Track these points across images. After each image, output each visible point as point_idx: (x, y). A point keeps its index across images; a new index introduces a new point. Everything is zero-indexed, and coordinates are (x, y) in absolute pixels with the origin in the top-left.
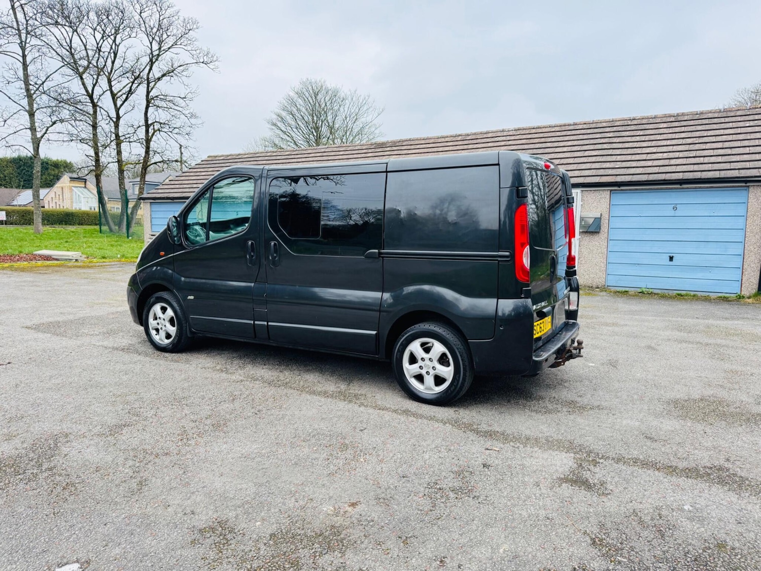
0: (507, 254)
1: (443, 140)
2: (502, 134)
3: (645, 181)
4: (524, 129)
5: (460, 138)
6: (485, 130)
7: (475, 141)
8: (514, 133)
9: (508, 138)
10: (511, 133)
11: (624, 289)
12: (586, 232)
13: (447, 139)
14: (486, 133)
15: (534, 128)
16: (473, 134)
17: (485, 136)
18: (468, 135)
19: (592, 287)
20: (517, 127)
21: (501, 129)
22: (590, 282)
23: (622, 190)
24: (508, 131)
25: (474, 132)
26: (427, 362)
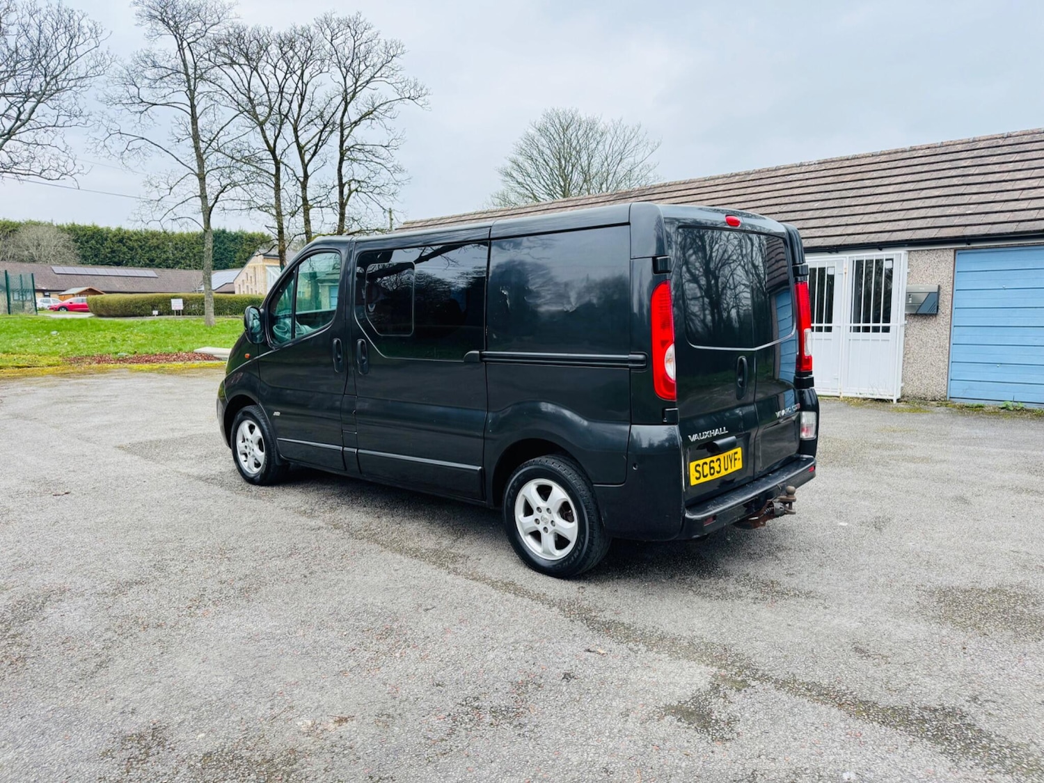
0: (641, 357)
1: (712, 183)
2: (799, 170)
3: (1011, 233)
4: (832, 162)
5: (737, 179)
6: (774, 166)
7: (758, 183)
8: (817, 167)
9: (807, 175)
10: (812, 168)
11: (976, 403)
12: (916, 315)
13: (717, 182)
14: (776, 170)
15: (848, 159)
16: (756, 172)
17: (773, 174)
18: (749, 174)
19: (925, 399)
20: (822, 158)
21: (798, 162)
22: (922, 391)
23: (973, 248)
24: (809, 165)
25: (757, 169)
26: (545, 514)
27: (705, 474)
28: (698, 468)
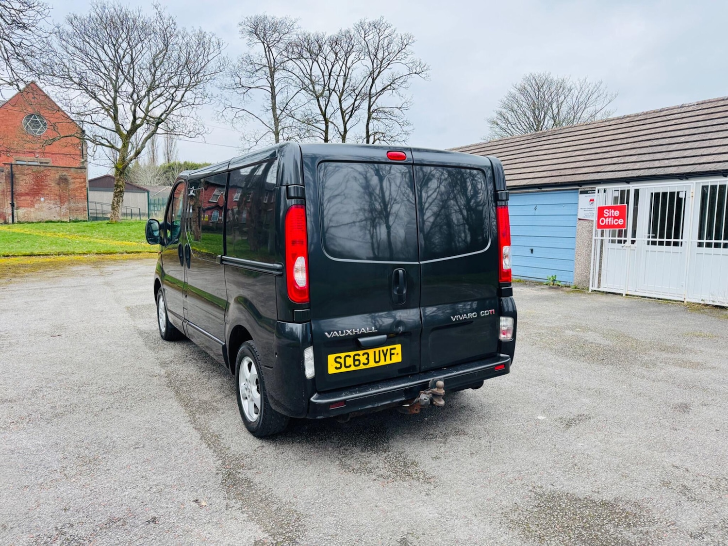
0: (278, 266)
1: (607, 123)
2: (679, 110)
4: (709, 102)
5: (627, 120)
6: (659, 108)
7: (642, 122)
8: (695, 108)
9: (684, 115)
10: (690, 109)
13: (611, 123)
14: (660, 111)
15: (723, 100)
16: (644, 114)
17: (658, 115)
18: (638, 115)
20: (701, 100)
21: (680, 104)
24: (689, 106)
25: (645, 111)
26: (249, 385)
27: (347, 365)
28: (338, 360)
